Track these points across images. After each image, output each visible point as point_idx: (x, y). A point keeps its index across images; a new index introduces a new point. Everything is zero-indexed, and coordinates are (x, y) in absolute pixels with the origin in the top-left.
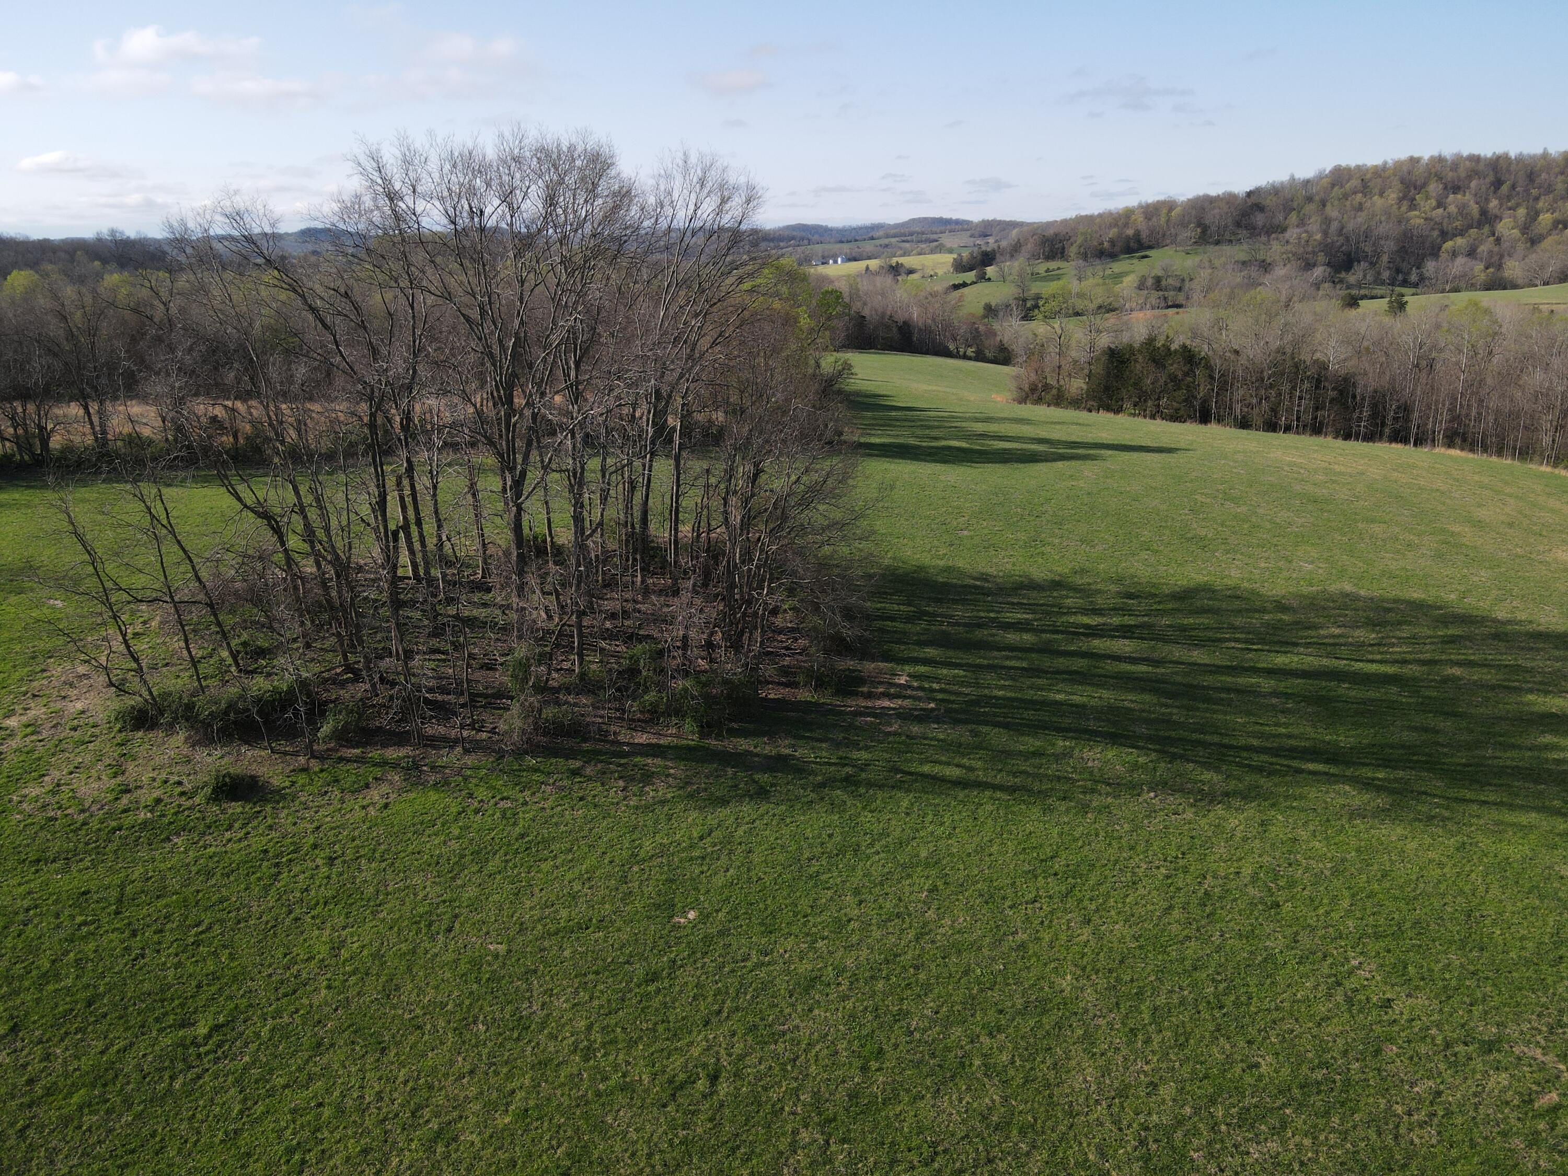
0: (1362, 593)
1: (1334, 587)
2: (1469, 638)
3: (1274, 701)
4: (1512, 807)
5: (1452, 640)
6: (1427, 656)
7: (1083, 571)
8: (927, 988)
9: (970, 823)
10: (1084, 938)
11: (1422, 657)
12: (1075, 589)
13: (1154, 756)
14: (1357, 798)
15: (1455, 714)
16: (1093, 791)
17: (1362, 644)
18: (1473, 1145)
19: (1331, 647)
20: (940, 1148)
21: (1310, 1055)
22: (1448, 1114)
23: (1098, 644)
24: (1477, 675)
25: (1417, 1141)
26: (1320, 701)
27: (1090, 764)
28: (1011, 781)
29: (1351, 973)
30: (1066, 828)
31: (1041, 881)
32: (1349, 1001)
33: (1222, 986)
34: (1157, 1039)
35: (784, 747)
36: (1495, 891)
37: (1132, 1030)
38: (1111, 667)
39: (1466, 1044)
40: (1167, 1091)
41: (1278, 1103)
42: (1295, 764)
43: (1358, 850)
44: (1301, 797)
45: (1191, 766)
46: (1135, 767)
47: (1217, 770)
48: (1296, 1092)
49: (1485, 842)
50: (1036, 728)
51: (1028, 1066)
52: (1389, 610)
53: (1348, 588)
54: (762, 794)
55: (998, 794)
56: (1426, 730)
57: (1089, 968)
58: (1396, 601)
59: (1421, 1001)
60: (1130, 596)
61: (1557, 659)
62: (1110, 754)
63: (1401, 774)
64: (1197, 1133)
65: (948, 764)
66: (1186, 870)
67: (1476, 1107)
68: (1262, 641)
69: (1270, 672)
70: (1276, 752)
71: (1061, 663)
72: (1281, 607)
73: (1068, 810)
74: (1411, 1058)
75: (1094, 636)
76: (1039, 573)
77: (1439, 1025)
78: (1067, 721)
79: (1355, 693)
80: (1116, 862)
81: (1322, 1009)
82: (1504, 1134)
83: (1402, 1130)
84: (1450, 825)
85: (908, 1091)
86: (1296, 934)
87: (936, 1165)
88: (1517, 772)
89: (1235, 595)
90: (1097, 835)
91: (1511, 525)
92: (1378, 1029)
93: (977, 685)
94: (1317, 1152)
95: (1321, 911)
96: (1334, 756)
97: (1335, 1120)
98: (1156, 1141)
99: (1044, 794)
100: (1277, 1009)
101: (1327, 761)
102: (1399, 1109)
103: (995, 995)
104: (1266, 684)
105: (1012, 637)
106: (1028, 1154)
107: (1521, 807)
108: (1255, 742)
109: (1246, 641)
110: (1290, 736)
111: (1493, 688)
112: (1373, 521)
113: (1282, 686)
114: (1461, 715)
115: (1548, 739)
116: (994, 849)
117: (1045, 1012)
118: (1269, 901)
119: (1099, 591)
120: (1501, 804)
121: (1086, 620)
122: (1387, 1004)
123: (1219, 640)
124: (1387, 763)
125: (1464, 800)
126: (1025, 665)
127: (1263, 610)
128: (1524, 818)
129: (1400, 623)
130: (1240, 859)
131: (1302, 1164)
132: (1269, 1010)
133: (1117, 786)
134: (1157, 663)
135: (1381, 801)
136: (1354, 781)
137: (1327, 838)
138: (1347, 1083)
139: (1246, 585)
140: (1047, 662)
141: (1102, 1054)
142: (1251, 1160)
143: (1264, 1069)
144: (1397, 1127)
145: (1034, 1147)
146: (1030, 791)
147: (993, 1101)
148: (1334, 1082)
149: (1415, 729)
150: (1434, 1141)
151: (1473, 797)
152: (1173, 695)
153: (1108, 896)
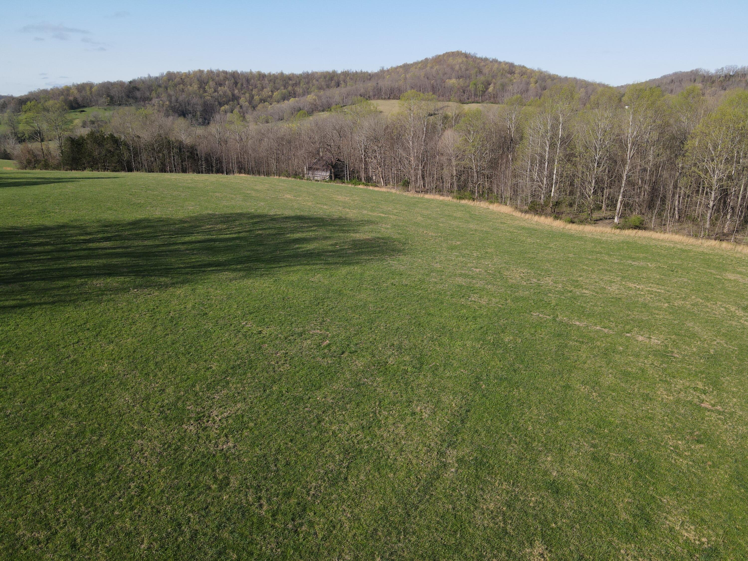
0: (217, 213)
1: (205, 212)
2: (262, 222)
3: (188, 252)
4: (290, 266)
5: (256, 223)
6: (248, 229)
7: (76, 220)
8: (15, 394)
9: (28, 321)
10: (112, 348)
11: (246, 230)
12: (74, 227)
13: (133, 277)
14: (231, 275)
15: (263, 245)
16: (102, 295)
17: (221, 229)
18: (303, 364)
19: (209, 232)
20: (40, 458)
21: (233, 357)
22: (292, 358)
23: (91, 245)
24: (268, 232)
25: (282, 370)
26: (207, 249)
27: (98, 285)
28: (51, 299)
29: (243, 327)
30: (90, 311)
31: (80, 334)
32: (245, 336)
33: (187, 347)
34: (159, 374)
36: (291, 290)
37: (146, 374)
38: (100, 252)
39: (293, 336)
40: (170, 390)
41: (223, 377)
42: (203, 269)
43: (236, 289)
44: (208, 279)
45: (153, 278)
46: (124, 282)
47: (167, 277)
48: (230, 371)
49: (283, 278)
50: (62, 278)
51: (90, 405)
52: (229, 217)
53: (210, 212)
55: (44, 306)
56: (253, 251)
57: (117, 358)
58: (231, 214)
59: (272, 328)
60: (106, 226)
61: (294, 223)
62: (109, 280)
63: (247, 265)
64: (188, 399)
65: (7, 300)
66: (160, 312)
67: (301, 353)
68: (177, 234)
69: (183, 243)
70: (194, 267)
71: (72, 254)
72: (182, 221)
73: (90, 304)
74: (274, 346)
75: (90, 242)
76: (48, 222)
77: (281, 333)
78: (81, 273)
79: (222, 244)
80: (122, 317)
81: (234, 341)
82: (314, 358)
83: (276, 369)
84: (269, 275)
85: (11, 442)
86: (217, 321)
87: (39, 466)
88: (289, 256)
89: (160, 220)
90: (109, 310)
91: (268, 190)
92: (258, 341)
93: (20, 268)
94: (244, 387)
95: (226, 311)
96: (218, 264)
97: (249, 375)
98: (168, 409)
99: (75, 301)
100: (215, 347)
101: (216, 266)
102: (273, 363)
103: (62, 384)
104: (182, 247)
105: (38, 249)
106: (98, 440)
107: (294, 265)
108: (182, 266)
109: (170, 235)
110: (197, 262)
111: (275, 235)
112: (216, 192)
113: (190, 247)
114: (266, 244)
115: (297, 246)
116: (47, 328)
117: (94, 382)
118: (202, 313)
119: (87, 227)
120: (286, 266)
121: (82, 238)
122: (260, 332)
123: (157, 236)
124: (241, 263)
125: (272, 268)
126: (49, 257)
127: (175, 224)
128: (295, 268)
129: (234, 220)
130: (185, 303)
131: (239, 393)
132: (212, 348)
133: (116, 291)
134: (127, 247)
135: (241, 274)
136: (228, 270)
137: (222, 289)
138: (251, 361)
139: (164, 216)
140: (63, 255)
141: (132, 388)
142: (216, 400)
143: (214, 368)
144: (274, 368)
145: (101, 436)
146: (64, 301)
147: (71, 426)
148: (245, 363)
149: (249, 251)
150: (289, 368)
151: (276, 266)
152: (137, 257)
153: (120, 331)
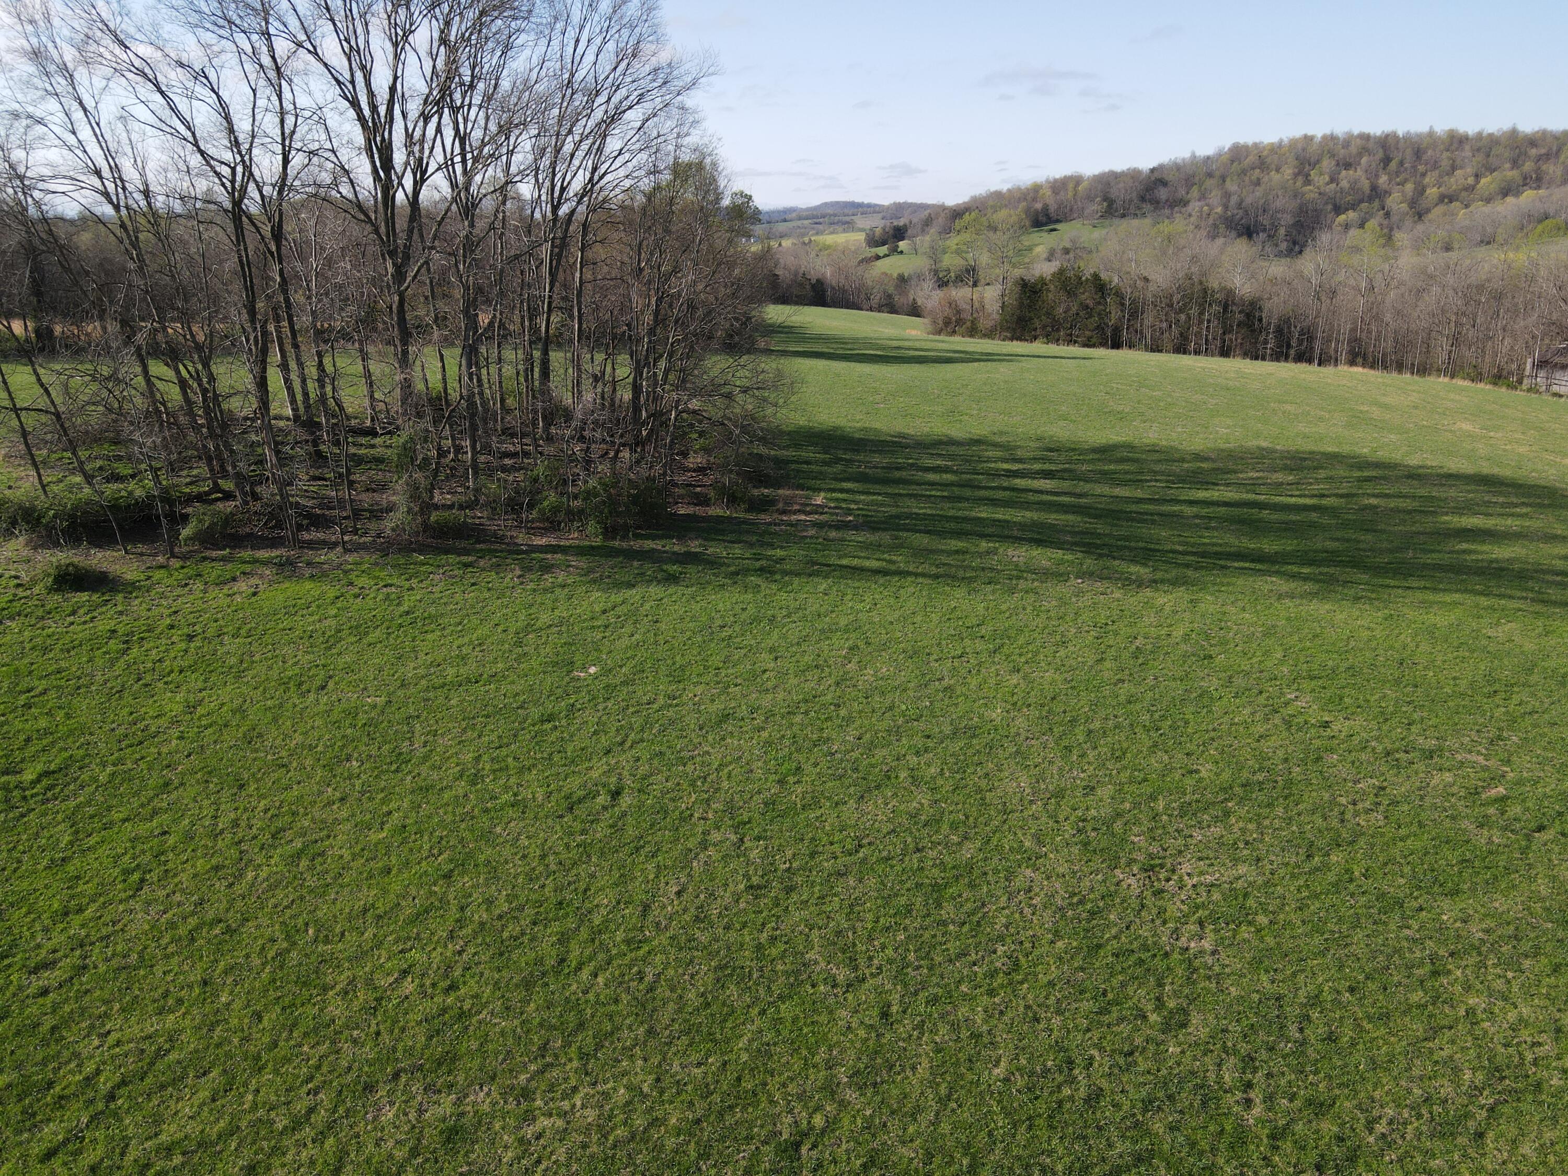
0: (1278, 447)
1: (1253, 443)
2: (1384, 478)
3: (1197, 521)
4: (1435, 590)
5: (1368, 479)
6: (1344, 491)
7: (1001, 433)
8: (849, 720)
9: (892, 601)
10: (1015, 681)
11: (1340, 492)
12: (995, 445)
13: (1079, 555)
14: (1284, 586)
15: (1375, 531)
16: (1018, 578)
17: (1282, 484)
18: (1421, 825)
19: (1253, 485)
20: (865, 841)
21: (1250, 763)
22: (1394, 803)
23: (1020, 482)
24: (1392, 504)
25: (1363, 823)
26: (1241, 521)
27: (1015, 559)
28: (934, 570)
29: (1286, 704)
30: (992, 604)
31: (967, 642)
32: (1288, 724)
33: (1156, 716)
34: (1091, 754)
35: (695, 546)
36: (1425, 647)
37: (1066, 747)
38: (1031, 497)
39: (1407, 752)
40: (1106, 792)
41: (1221, 797)
42: (1222, 562)
43: (1288, 619)
44: (1229, 584)
45: (1117, 562)
46: (1061, 562)
47: (1145, 565)
48: (1238, 790)
49: (1411, 614)
50: (959, 534)
51: (958, 776)
52: (1305, 459)
53: (1264, 444)
54: (672, 579)
55: (920, 580)
56: (1348, 541)
57: (1020, 703)
58: (1310, 453)
59: (1358, 723)
60: (1051, 450)
61: (1469, 492)
62: (1035, 553)
63: (1326, 570)
64: (1137, 822)
65: (868, 558)
66: (1116, 634)
67: (1422, 798)
68: (1184, 481)
69: (1192, 503)
70: (1203, 555)
71: (983, 493)
72: (1198, 457)
73: (994, 592)
74: (1353, 763)
75: (1017, 477)
76: (956, 432)
77: (1377, 739)
78: (990, 530)
79: (1275, 516)
80: (1045, 628)
81: (1260, 729)
82: (1453, 818)
83: (1348, 816)
84: (1376, 603)
85: (829, 799)
86: (1230, 677)
87: (861, 855)
88: (1438, 567)
89: (1153, 450)
90: (1024, 609)
91: (1416, 408)
92: (1316, 742)
93: (898, 506)
94: (1262, 834)
95: (1254, 660)
96: (1259, 558)
97: (1280, 811)
98: (1094, 829)
99: (971, 580)
100: (1214, 730)
101: (1253, 561)
102: (1343, 800)
103: (921, 725)
104: (1188, 510)
105: (931, 477)
106: (959, 844)
107: (1445, 590)
108: (1181, 548)
109: (1168, 481)
110: (1214, 545)
111: (1410, 512)
112: (1285, 402)
113: (1204, 511)
114: (1382, 531)
115: (1465, 546)
116: (918, 619)
117: (974, 736)
118: (1202, 654)
119: (1019, 447)
120: (1425, 588)
121: (1006, 466)
122: (1326, 725)
123: (1141, 481)
124: (1311, 563)
125: (1388, 586)
126: (945, 494)
127: (1183, 460)
128: (1448, 598)
129: (1316, 468)
130: (1171, 625)
131: (1247, 843)
132: (1207, 731)
133: (1045, 575)
134: (1080, 496)
135: (1308, 587)
136: (1277, 573)
137: (1256, 611)
138: (1289, 783)
139: (1164, 443)
140: (968, 492)
141: (1036, 766)
142: (1194, 842)
143: (1204, 774)
144: (1343, 813)
145: (966, 838)
146: (954, 577)
147: (922, 805)
148: (1276, 782)
149: (1338, 540)
150: (1381, 823)
151: (1397, 583)
152: (1096, 517)
153: (1036, 653)
